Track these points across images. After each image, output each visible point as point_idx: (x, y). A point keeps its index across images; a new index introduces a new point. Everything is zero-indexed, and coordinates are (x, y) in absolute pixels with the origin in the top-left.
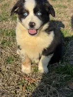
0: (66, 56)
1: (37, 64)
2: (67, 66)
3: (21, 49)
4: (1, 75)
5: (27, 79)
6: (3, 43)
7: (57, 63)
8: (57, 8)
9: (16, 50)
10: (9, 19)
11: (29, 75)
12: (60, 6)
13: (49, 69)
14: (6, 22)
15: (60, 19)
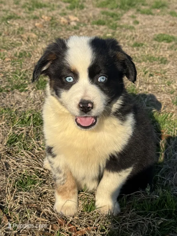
0: (163, 175)
1: (93, 193)
2: (164, 198)
3: (54, 156)
4: (4, 218)
5: (66, 229)
6: (11, 142)
7: (140, 191)
8: (143, 64)
9: (43, 158)
10: (29, 87)
11: (71, 219)
12: (151, 59)
13: (121, 206)
14: (23, 93)
15: (150, 87)
